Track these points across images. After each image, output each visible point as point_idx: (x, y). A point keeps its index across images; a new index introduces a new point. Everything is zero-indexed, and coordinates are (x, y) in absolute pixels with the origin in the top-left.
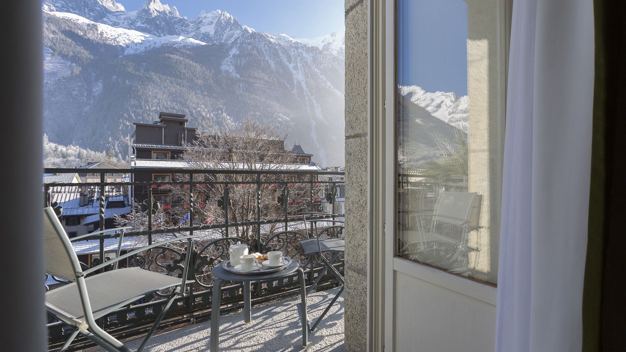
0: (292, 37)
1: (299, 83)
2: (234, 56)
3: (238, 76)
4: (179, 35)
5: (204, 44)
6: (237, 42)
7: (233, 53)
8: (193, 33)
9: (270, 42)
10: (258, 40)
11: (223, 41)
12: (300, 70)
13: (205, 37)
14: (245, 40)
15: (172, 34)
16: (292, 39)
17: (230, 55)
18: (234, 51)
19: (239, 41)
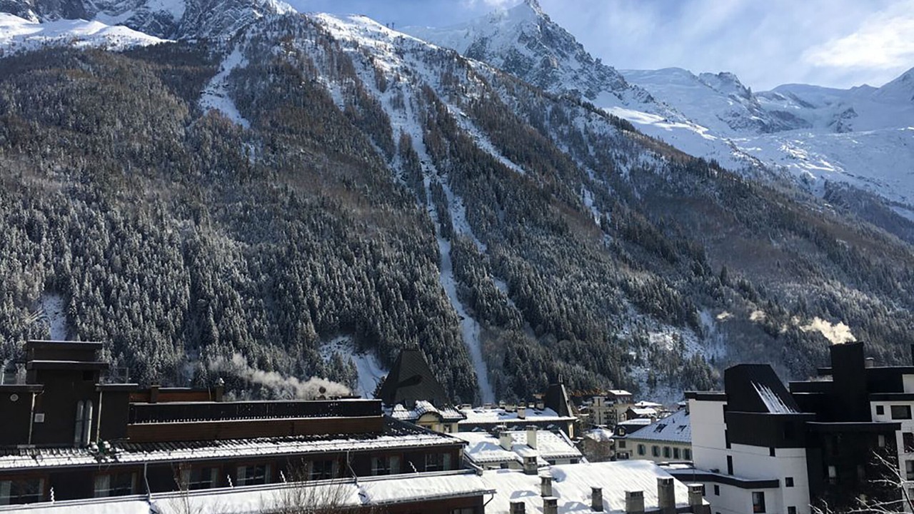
0: (387, 26)
1: (406, 140)
2: (236, 73)
3: (246, 124)
4: (90, 17)
5: (155, 40)
6: (244, 38)
7: (234, 65)
8: (130, 14)
9: (329, 38)
10: (301, 31)
11: (206, 34)
12: (408, 109)
13: (162, 24)
14: (265, 31)
15: (73, 17)
16: (389, 31)
17: (223, 70)
18: (235, 60)
19: (249, 35)
